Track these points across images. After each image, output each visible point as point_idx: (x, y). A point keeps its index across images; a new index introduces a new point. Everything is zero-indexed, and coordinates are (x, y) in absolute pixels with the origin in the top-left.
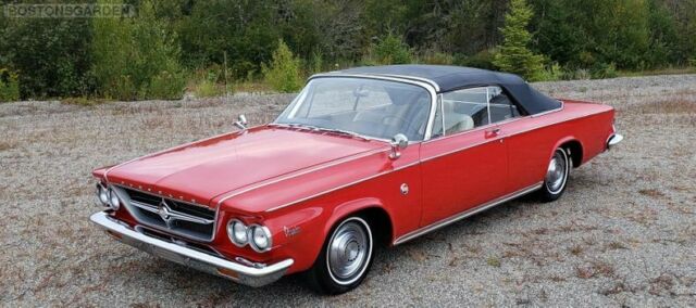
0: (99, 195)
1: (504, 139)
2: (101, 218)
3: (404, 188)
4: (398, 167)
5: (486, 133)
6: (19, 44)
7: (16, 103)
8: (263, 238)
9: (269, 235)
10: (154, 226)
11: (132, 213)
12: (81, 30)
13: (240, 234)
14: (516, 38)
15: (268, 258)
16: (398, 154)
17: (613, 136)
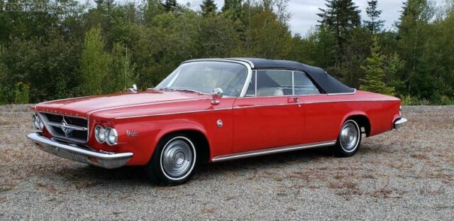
0: (34, 122)
1: (303, 105)
2: (34, 136)
3: (219, 123)
4: (216, 108)
5: (288, 99)
6: (32, 67)
7: (26, 105)
8: (113, 137)
9: (116, 135)
10: (60, 137)
11: (49, 130)
12: (74, 60)
13: (102, 136)
14: (374, 74)
15: (116, 149)
16: (217, 102)
17: (399, 119)
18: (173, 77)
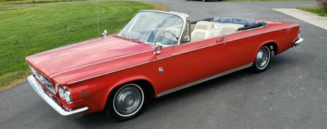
1: (227, 43)
3: (161, 70)
17: (298, 39)
18: (131, 25)
